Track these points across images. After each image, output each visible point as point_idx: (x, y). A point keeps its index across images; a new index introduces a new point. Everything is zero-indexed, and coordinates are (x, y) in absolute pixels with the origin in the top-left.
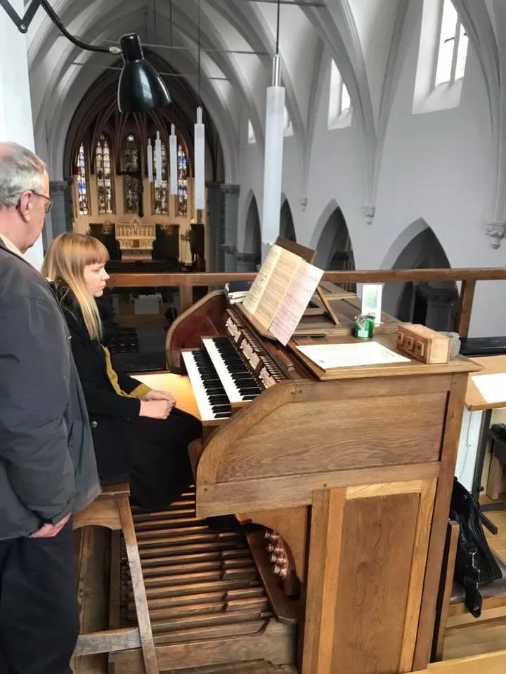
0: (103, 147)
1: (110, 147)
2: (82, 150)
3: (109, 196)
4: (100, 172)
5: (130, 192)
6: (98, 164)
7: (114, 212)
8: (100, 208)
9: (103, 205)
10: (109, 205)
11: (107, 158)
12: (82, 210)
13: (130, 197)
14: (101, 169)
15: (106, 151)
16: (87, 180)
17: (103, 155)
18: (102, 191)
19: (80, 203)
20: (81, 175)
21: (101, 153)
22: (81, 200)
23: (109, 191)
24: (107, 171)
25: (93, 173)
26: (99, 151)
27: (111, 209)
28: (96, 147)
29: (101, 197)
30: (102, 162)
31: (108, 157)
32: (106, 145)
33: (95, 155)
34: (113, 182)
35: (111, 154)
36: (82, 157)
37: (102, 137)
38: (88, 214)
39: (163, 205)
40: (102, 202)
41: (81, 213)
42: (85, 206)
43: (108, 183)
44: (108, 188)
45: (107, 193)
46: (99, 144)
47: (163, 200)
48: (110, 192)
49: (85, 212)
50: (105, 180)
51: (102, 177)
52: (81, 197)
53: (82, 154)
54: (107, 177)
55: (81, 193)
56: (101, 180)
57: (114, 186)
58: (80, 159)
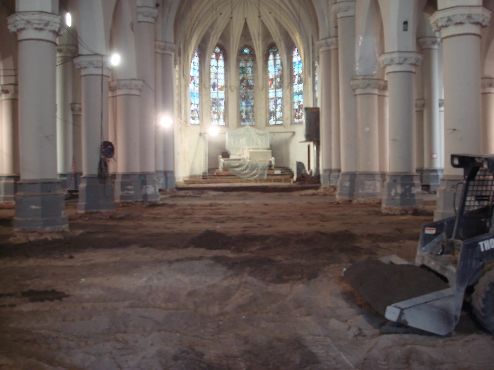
0: (217, 59)
1: (225, 59)
2: (196, 60)
3: (222, 108)
4: (214, 83)
5: (244, 104)
6: (212, 76)
7: (227, 124)
8: (212, 119)
9: (215, 116)
10: (222, 117)
11: (221, 70)
12: (193, 118)
13: (244, 108)
14: (215, 81)
15: (221, 63)
16: (200, 90)
17: (217, 67)
18: (215, 103)
19: (192, 111)
20: (194, 84)
21: (216, 65)
22: (193, 108)
23: (222, 103)
24: (221, 83)
26: (213, 62)
27: (224, 120)
28: (210, 58)
29: (213, 108)
30: (216, 74)
31: (223, 69)
32: (221, 57)
33: (209, 66)
34: (226, 93)
35: (225, 67)
36: (196, 67)
37: (218, 50)
38: (199, 124)
39: (278, 114)
40: (214, 113)
41: (192, 122)
42: (197, 115)
43: (222, 94)
44: (222, 99)
45: (221, 105)
46: (214, 56)
47: (278, 109)
49: (196, 121)
50: (219, 91)
51: (216, 88)
52: (193, 105)
53: (196, 64)
54: (221, 89)
55: (193, 102)
56: (214, 91)
57: (228, 98)
58: (194, 69)
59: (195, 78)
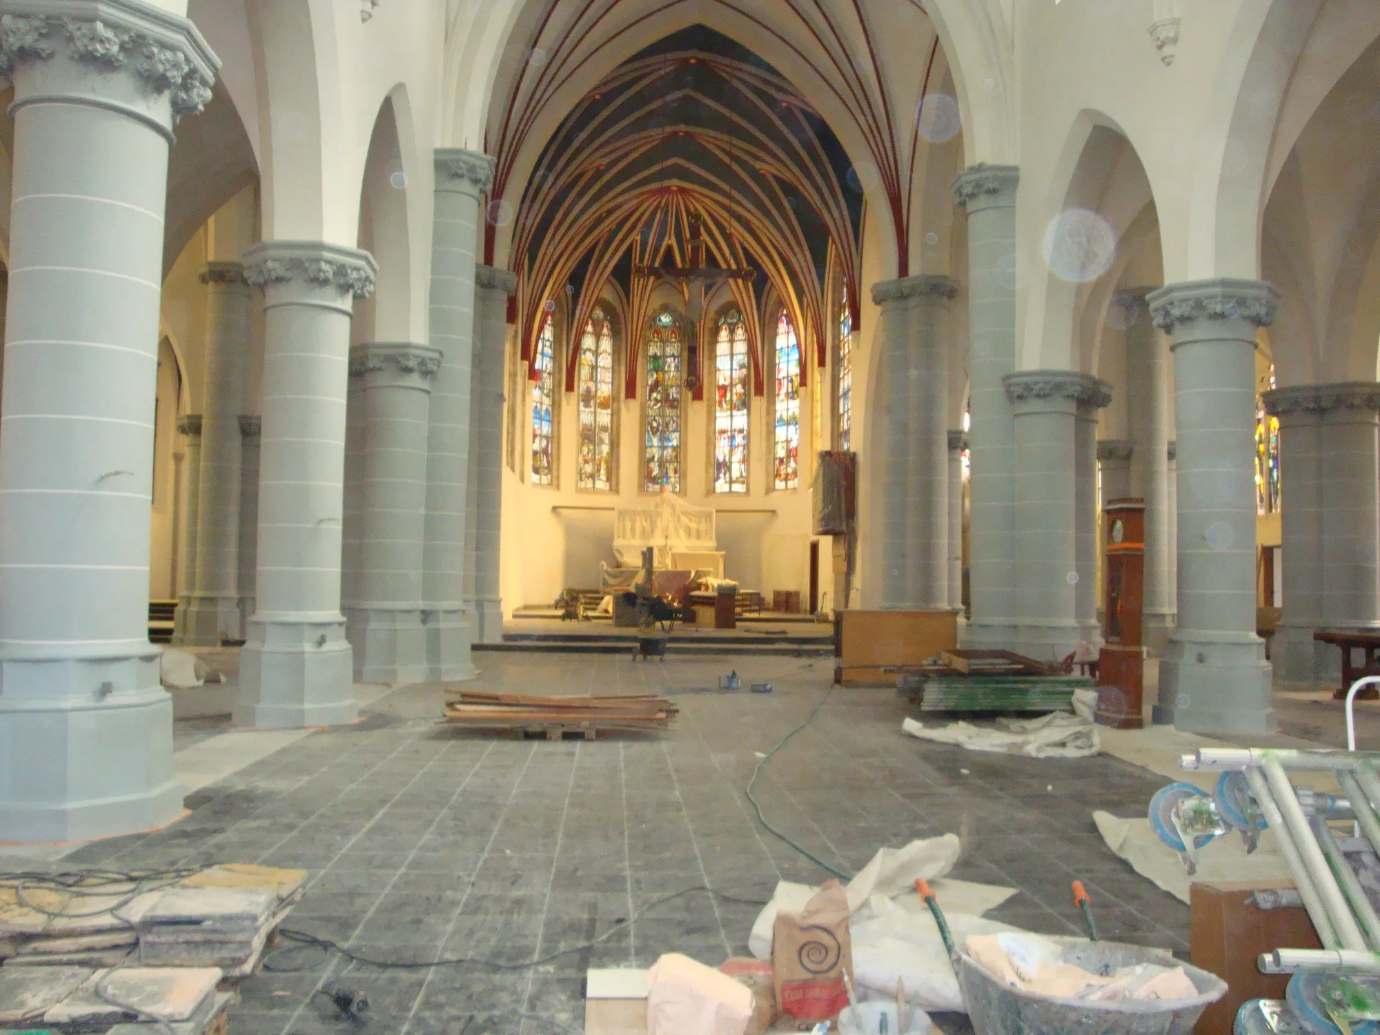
0: (598, 336)
1: (615, 334)
2: (548, 333)
3: (605, 449)
4: (588, 390)
5: (655, 441)
6: (585, 372)
7: (615, 489)
8: (581, 475)
9: (589, 468)
10: (603, 472)
11: (606, 361)
12: (536, 471)
13: (656, 452)
14: (591, 385)
15: (606, 344)
16: (556, 405)
17: (596, 354)
18: (588, 436)
19: (535, 453)
20: (542, 388)
21: (593, 348)
22: (536, 446)
23: (606, 437)
24: (605, 390)
25: (570, 387)
26: (588, 342)
27: (608, 479)
28: (581, 333)
29: (585, 450)
30: (594, 368)
31: (610, 358)
32: (605, 331)
33: (577, 349)
34: (616, 415)
35: (616, 353)
36: (548, 351)
37: (598, 313)
38: (550, 484)
39: (737, 470)
40: (586, 462)
41: (535, 478)
42: (545, 463)
43: (604, 418)
44: (604, 429)
45: (602, 441)
46: (590, 328)
47: (738, 455)
48: (607, 441)
49: (544, 478)
50: (599, 410)
51: (592, 403)
52: (537, 440)
53: (548, 344)
54: (604, 405)
55: (538, 432)
56: (588, 410)
57: (619, 426)
58: (543, 354)
59: (545, 375)
